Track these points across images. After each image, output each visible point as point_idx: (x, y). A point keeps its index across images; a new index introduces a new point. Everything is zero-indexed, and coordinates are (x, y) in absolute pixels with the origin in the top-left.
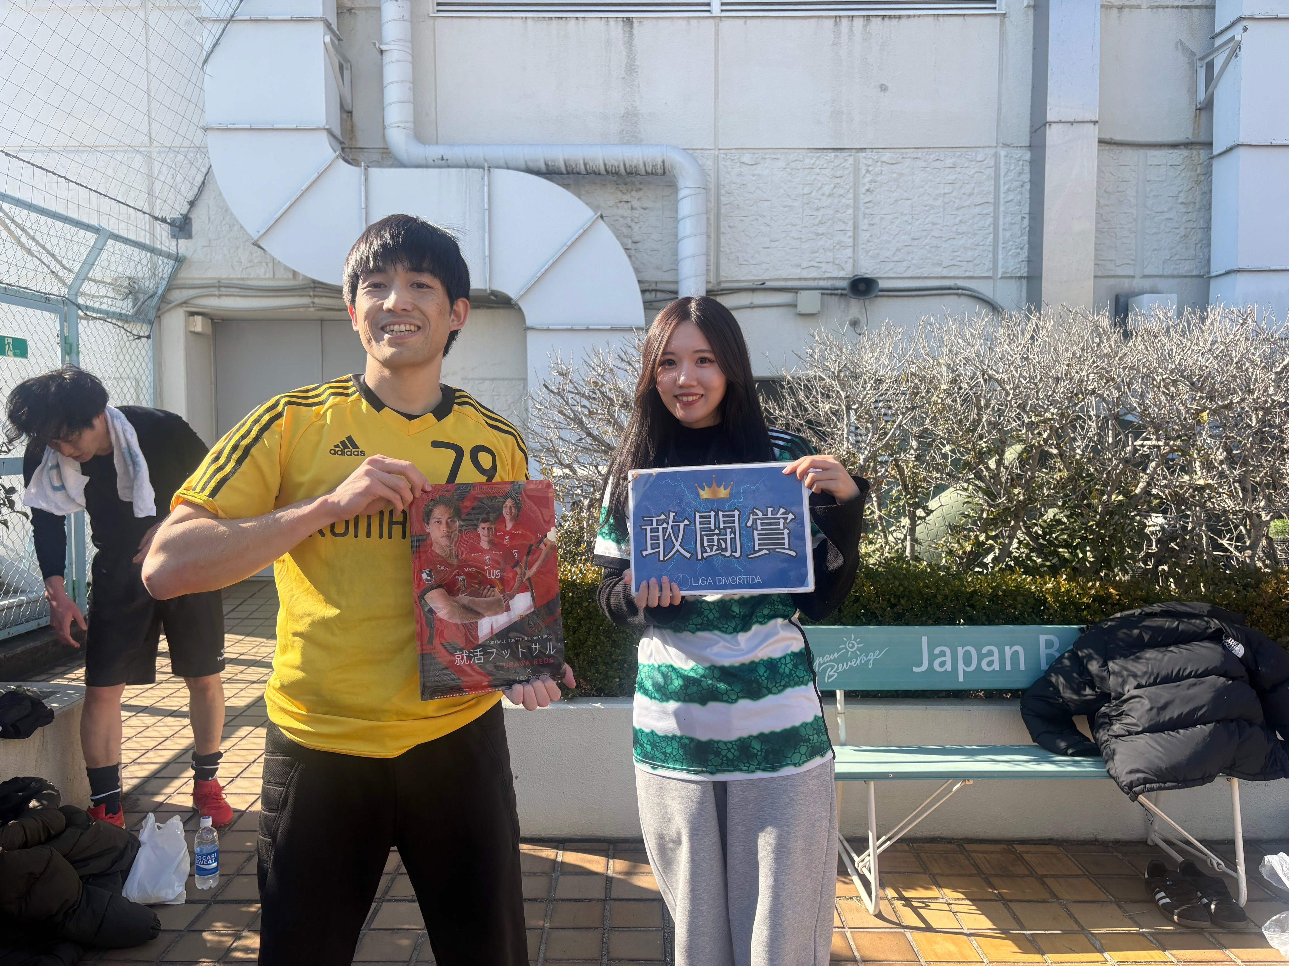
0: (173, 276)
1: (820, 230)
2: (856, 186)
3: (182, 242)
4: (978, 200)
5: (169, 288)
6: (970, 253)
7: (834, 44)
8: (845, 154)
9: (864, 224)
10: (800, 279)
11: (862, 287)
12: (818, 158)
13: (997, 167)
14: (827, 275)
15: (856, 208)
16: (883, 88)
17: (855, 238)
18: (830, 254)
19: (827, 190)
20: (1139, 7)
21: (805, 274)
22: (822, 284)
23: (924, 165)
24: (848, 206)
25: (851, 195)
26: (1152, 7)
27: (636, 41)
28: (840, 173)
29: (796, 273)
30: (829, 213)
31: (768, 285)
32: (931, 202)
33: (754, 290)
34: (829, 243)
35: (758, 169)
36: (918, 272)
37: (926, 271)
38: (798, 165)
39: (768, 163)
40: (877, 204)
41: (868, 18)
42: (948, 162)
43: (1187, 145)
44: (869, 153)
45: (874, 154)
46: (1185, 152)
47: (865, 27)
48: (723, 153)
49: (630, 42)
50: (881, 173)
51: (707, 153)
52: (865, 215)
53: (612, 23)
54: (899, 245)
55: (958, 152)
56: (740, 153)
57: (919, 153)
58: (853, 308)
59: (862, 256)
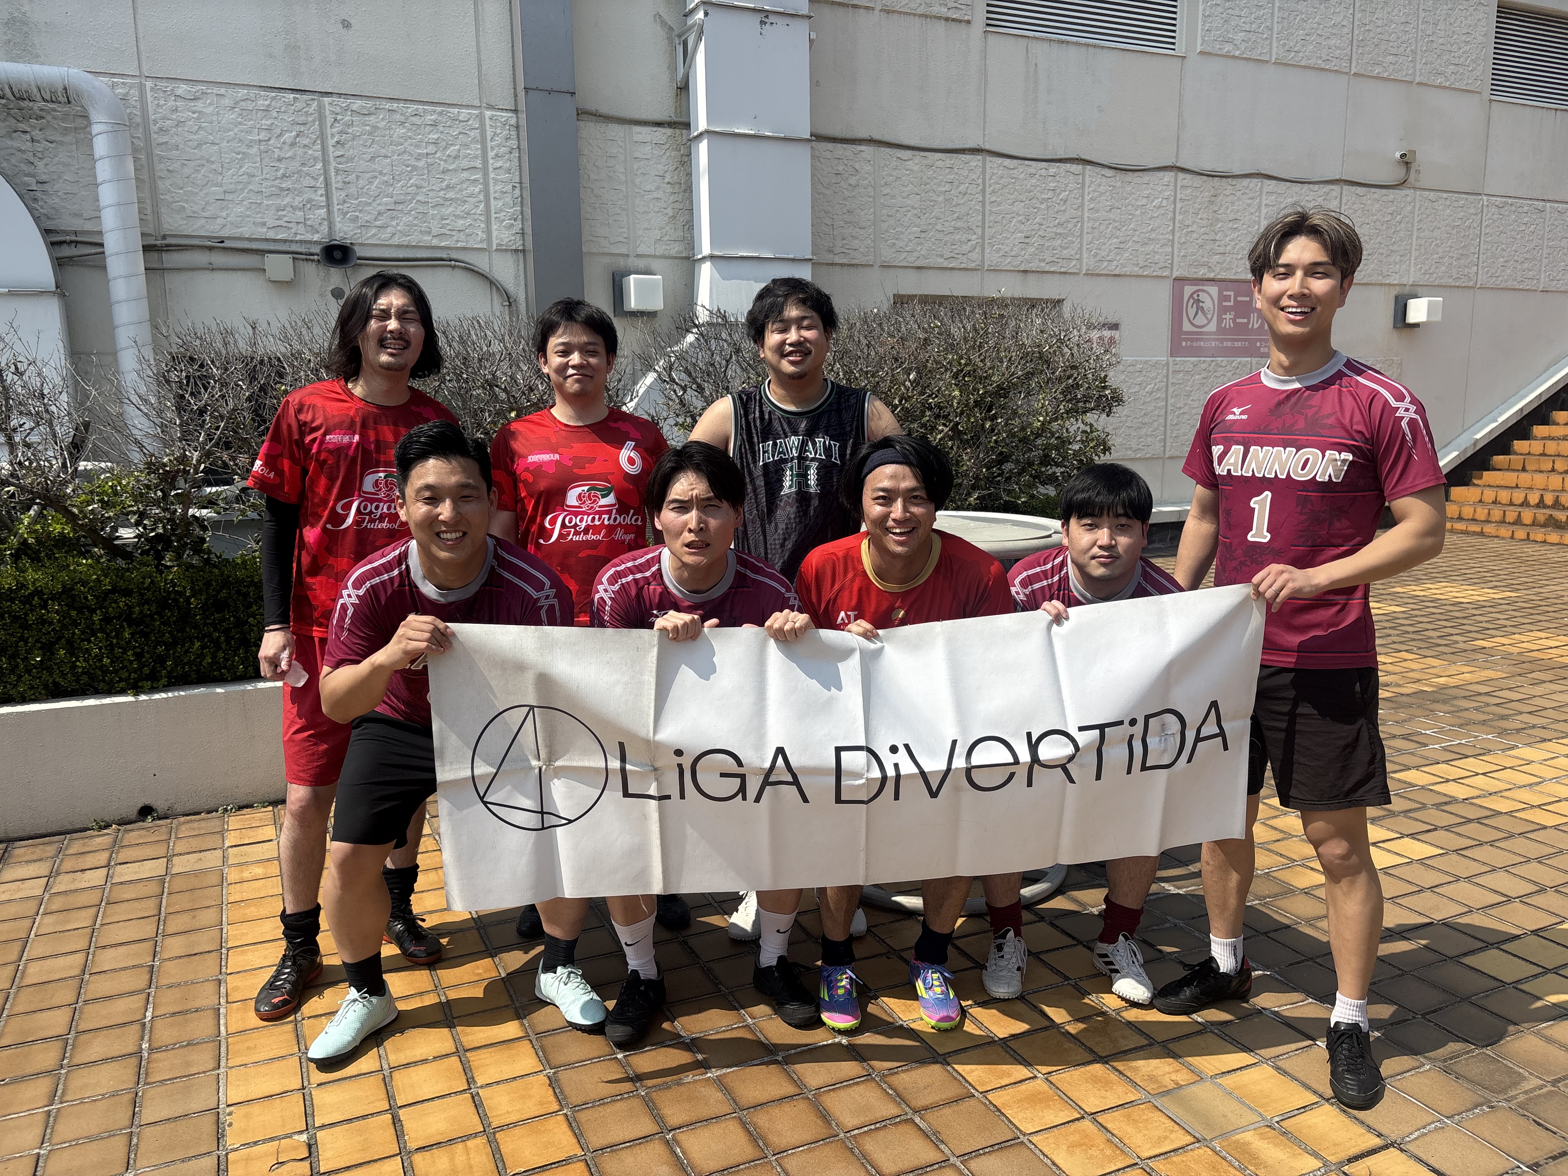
1: (285, 184)
2: (322, 136)
4: (465, 163)
6: (461, 222)
8: (306, 97)
9: (336, 181)
10: (266, 241)
11: (337, 254)
12: (273, 98)
13: (481, 129)
14: (298, 238)
15: (325, 162)
16: (346, 25)
17: (328, 195)
18: (300, 214)
19: (288, 137)
21: (271, 235)
22: (294, 248)
23: (402, 118)
24: (315, 159)
25: (317, 147)
28: (302, 119)
29: (261, 233)
30: (295, 165)
31: (227, 244)
32: (413, 162)
33: (210, 248)
34: (297, 201)
35: (199, 105)
36: (405, 240)
37: (413, 239)
38: (250, 105)
39: (211, 99)
40: (350, 160)
42: (428, 119)
43: (671, 124)
44: (335, 99)
45: (342, 101)
46: (668, 131)
48: (150, 83)
50: (350, 124)
51: (129, 81)
52: (337, 171)
54: (382, 208)
55: (438, 109)
56: (173, 84)
57: (394, 105)
58: (335, 277)
59: (338, 218)
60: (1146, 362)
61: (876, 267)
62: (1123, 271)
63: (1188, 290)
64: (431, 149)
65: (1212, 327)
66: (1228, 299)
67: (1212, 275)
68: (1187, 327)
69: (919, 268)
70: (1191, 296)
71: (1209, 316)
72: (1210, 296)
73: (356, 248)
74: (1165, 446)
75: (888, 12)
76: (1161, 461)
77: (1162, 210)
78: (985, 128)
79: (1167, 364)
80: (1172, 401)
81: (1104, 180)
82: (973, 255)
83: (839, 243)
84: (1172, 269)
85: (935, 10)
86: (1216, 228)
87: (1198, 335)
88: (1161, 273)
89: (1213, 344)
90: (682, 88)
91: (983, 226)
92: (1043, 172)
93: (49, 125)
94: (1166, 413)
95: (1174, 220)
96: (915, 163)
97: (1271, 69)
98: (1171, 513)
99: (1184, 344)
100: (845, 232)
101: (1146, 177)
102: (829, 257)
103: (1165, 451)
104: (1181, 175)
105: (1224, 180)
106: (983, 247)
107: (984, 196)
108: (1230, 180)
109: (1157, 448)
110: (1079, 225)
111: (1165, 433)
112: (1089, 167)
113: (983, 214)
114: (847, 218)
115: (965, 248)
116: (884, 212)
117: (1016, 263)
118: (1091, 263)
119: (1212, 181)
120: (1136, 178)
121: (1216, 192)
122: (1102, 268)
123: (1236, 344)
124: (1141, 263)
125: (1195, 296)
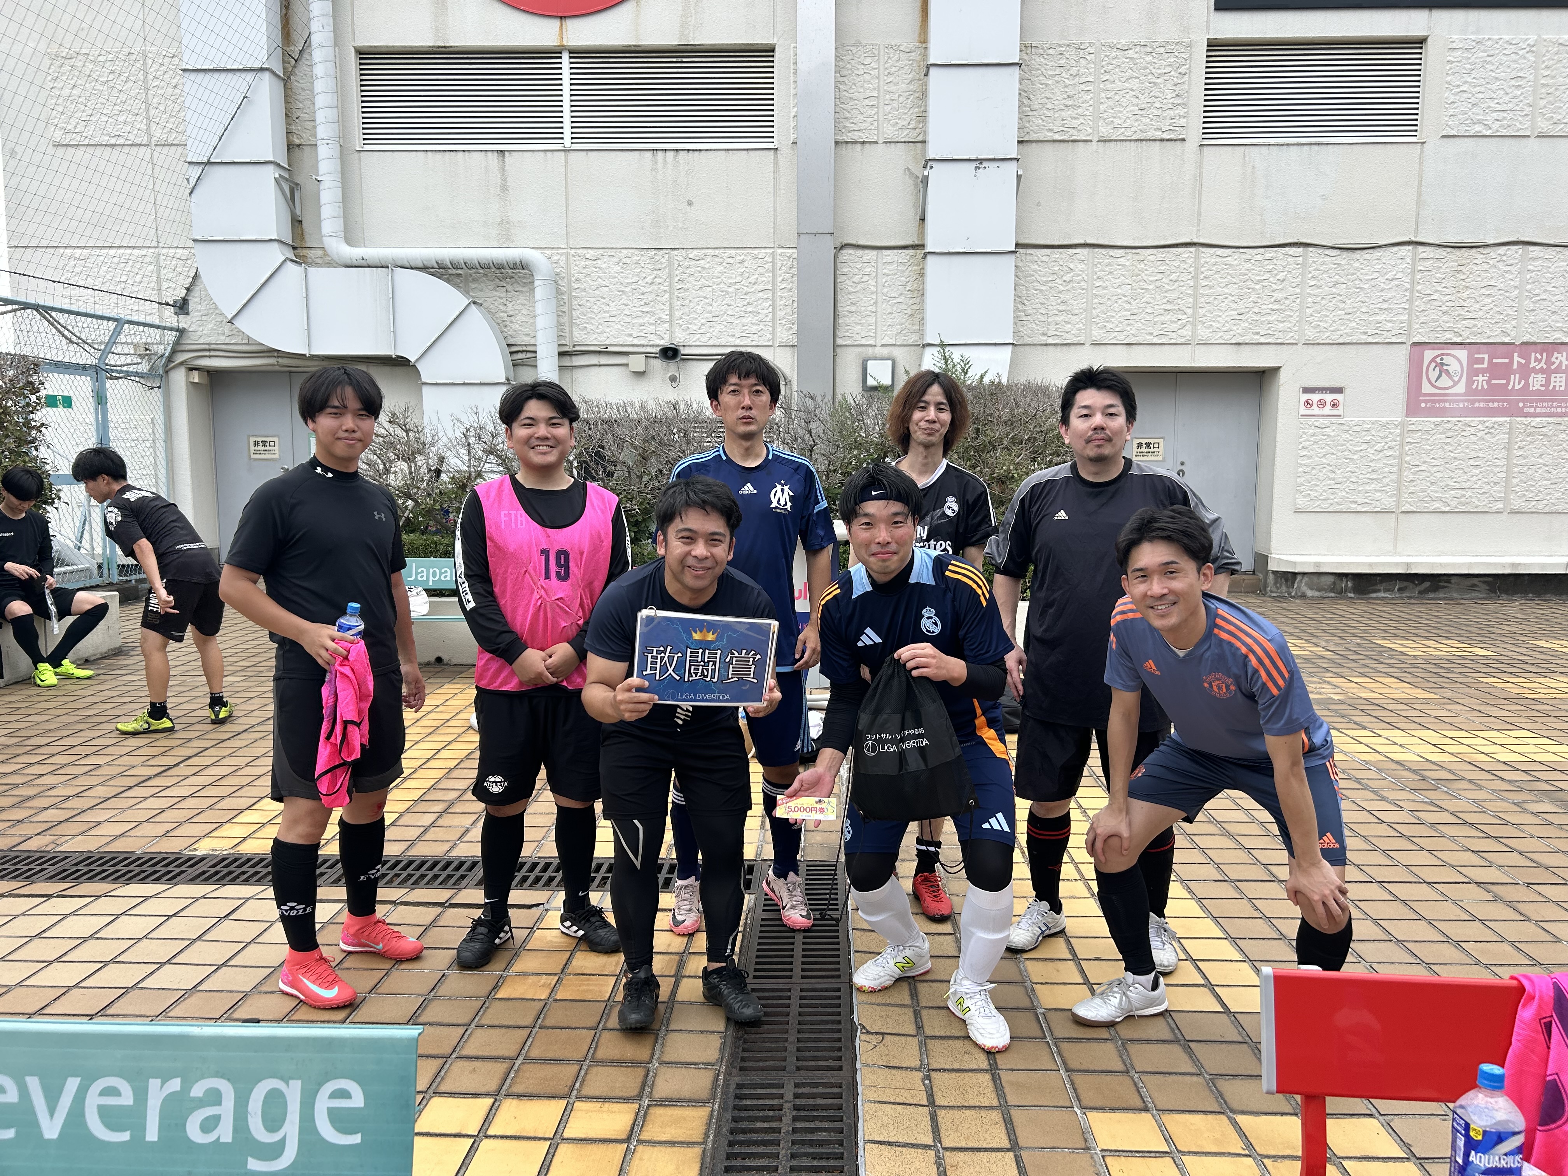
0: (177, 343)
1: (646, 309)
2: (670, 276)
3: (182, 317)
4: (761, 287)
5: (174, 352)
6: (755, 327)
7: (653, 170)
8: (662, 252)
9: (677, 304)
10: (633, 346)
11: (670, 353)
12: (642, 255)
13: (773, 262)
14: (652, 343)
15: (671, 293)
16: (690, 203)
17: (671, 315)
18: (653, 328)
19: (649, 279)
20: (876, 142)
21: (635, 342)
22: (649, 349)
23: (721, 260)
24: (665, 291)
25: (667, 284)
26: (886, 142)
27: (507, 168)
28: (659, 266)
29: (630, 341)
30: (652, 297)
31: (610, 349)
32: (726, 289)
33: (600, 352)
34: (652, 319)
35: (599, 263)
38: (628, 261)
39: (606, 259)
40: (686, 290)
41: (677, 150)
42: (738, 259)
43: (914, 247)
44: (680, 251)
45: (684, 253)
46: (911, 252)
47: (675, 157)
48: (573, 251)
49: (503, 170)
50: (689, 267)
51: (561, 251)
52: (678, 298)
53: (490, 154)
54: (703, 321)
55: (745, 251)
56: (586, 251)
57: (716, 252)
58: (672, 367)
59: (677, 329)
60: (1374, 423)
61: (1085, 346)
62: (1348, 340)
63: (1429, 355)
64: (739, 279)
65: (1461, 388)
66: (1482, 361)
67: (1459, 340)
68: (1426, 388)
69: (1129, 344)
70: (1433, 360)
71: (1456, 379)
72: (1458, 360)
73: (681, 348)
74: (1398, 502)
75: (1105, 141)
76: (1393, 515)
77: (1396, 282)
78: (1198, 225)
79: (1402, 424)
80: (1408, 458)
81: (1327, 259)
82: (1183, 332)
83: (1053, 327)
84: (1409, 336)
85: (1150, 135)
86: (1465, 295)
87: (1442, 397)
88: (1394, 340)
89: (1461, 405)
90: (923, 220)
91: (1195, 306)
92: (1259, 257)
93: (516, 281)
94: (1400, 470)
95: (1412, 290)
96: (1127, 259)
97: (1533, 143)
98: (1397, 564)
99: (1423, 405)
100: (1058, 319)
101: (1378, 253)
102: (1043, 339)
103: (1398, 506)
104: (1421, 248)
105: (1474, 250)
106: (1194, 325)
107: (1196, 282)
108: (1481, 250)
109: (1388, 502)
110: (1298, 301)
111: (1399, 489)
112: (1311, 249)
113: (1195, 297)
114: (1061, 308)
115: (1175, 326)
116: (1096, 300)
117: (1227, 337)
118: (1310, 334)
119: (1457, 252)
120: (1366, 255)
121: (1463, 262)
122: (1324, 338)
123: (1491, 404)
124: (1370, 332)
125: (1438, 360)
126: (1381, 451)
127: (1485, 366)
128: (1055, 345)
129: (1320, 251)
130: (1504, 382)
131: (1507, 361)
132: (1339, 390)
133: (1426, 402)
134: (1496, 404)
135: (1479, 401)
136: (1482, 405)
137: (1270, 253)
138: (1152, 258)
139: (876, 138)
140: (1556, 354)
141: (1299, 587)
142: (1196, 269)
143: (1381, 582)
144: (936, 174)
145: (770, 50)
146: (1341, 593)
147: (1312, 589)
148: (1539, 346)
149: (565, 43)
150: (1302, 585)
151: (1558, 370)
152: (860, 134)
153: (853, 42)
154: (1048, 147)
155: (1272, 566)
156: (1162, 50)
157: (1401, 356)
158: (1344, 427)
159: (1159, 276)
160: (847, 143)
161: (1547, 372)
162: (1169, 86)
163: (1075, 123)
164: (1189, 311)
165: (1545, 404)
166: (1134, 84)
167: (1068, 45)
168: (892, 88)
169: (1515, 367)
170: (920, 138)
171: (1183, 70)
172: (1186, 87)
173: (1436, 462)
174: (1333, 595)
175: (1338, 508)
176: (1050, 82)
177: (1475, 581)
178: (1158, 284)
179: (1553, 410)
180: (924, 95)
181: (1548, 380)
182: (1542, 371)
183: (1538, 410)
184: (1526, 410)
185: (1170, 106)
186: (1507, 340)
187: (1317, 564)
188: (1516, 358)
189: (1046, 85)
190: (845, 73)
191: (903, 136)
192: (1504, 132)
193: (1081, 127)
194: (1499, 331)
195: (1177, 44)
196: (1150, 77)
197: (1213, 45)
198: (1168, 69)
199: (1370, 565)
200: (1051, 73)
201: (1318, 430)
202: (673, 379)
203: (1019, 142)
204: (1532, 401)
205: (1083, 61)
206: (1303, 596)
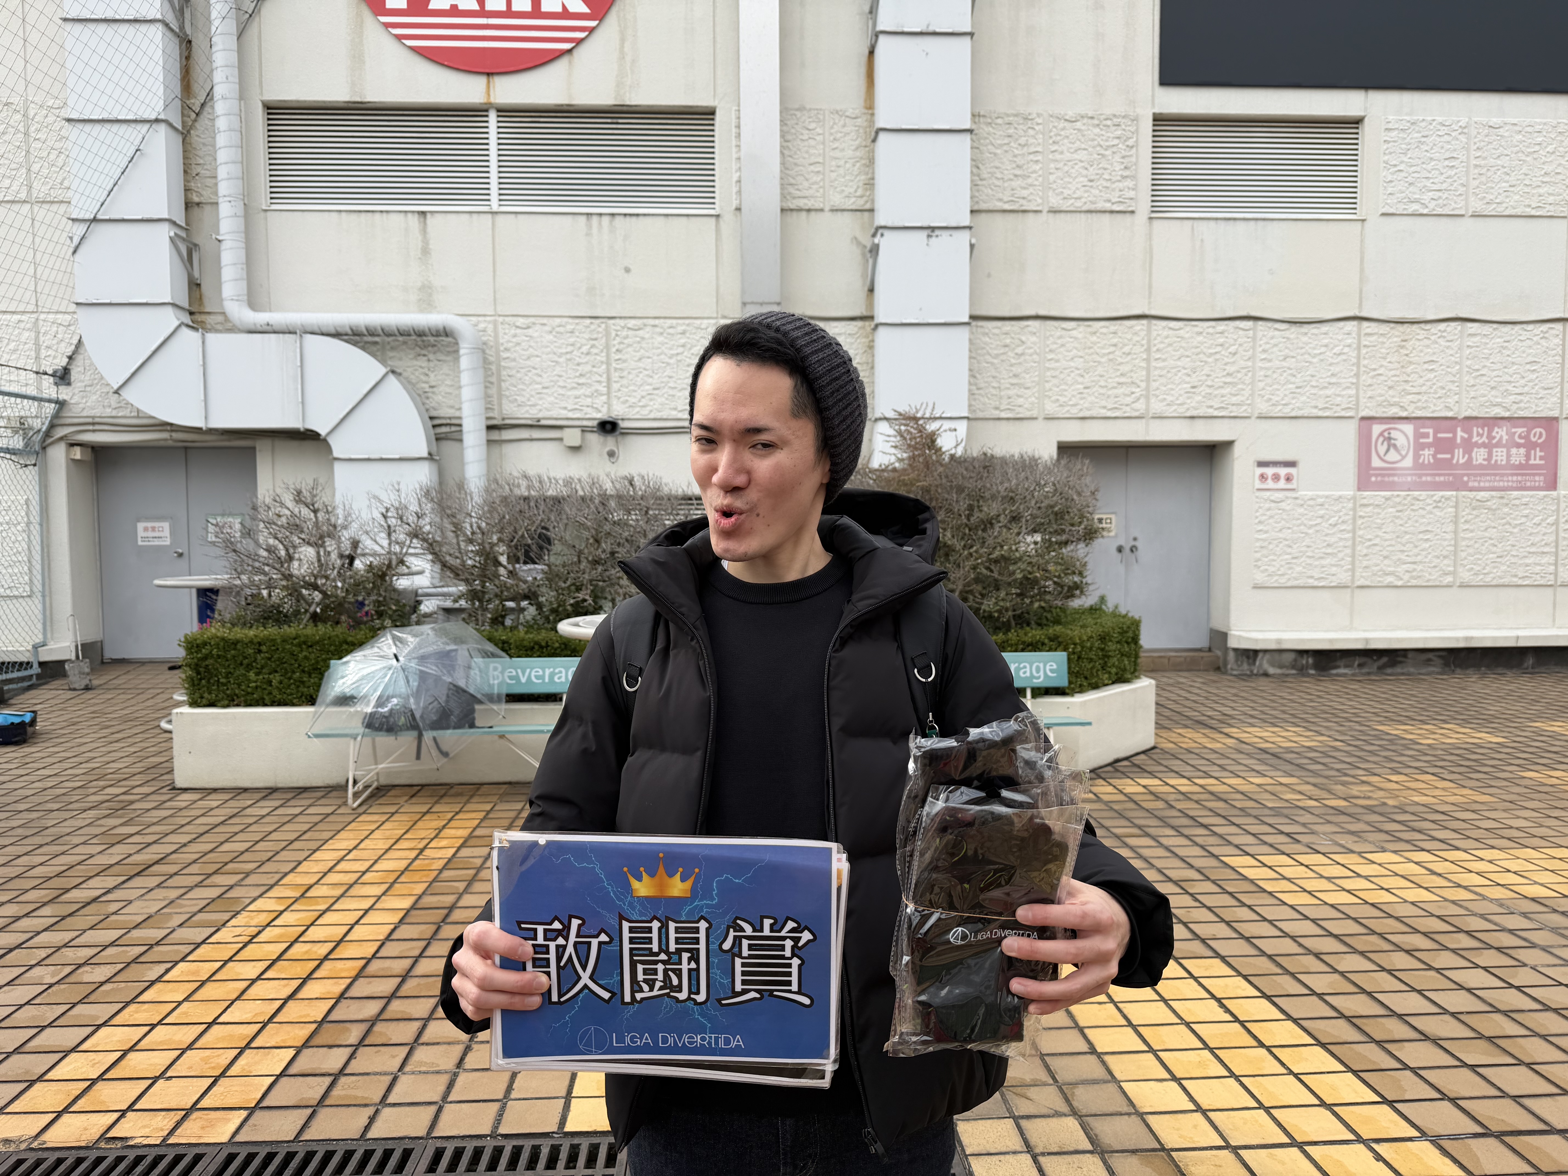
0: (56, 416)
1: (581, 381)
2: (607, 347)
3: (62, 388)
5: (52, 426)
7: (587, 235)
8: (598, 321)
9: (615, 376)
10: (568, 419)
11: (608, 427)
12: (577, 324)
14: (588, 416)
15: (608, 364)
16: (627, 270)
17: (609, 387)
18: (589, 400)
19: (585, 349)
20: (822, 210)
21: (571, 415)
22: (585, 423)
23: (661, 331)
24: (602, 362)
25: (604, 354)
26: (832, 210)
27: (429, 230)
28: (595, 336)
29: (564, 414)
30: (588, 368)
31: (543, 422)
32: (667, 360)
33: (531, 426)
34: (588, 392)
35: (530, 332)
36: (658, 415)
37: (664, 414)
38: (561, 329)
39: (538, 327)
40: (625, 361)
41: (613, 215)
42: (680, 329)
43: (862, 318)
44: (617, 321)
45: (622, 322)
46: (859, 323)
47: (611, 222)
48: (501, 319)
49: (424, 231)
50: (627, 337)
51: (488, 318)
52: (616, 369)
53: (410, 215)
54: (644, 393)
55: (687, 321)
56: (515, 319)
57: (657, 322)
58: (610, 442)
59: (614, 402)
60: (1327, 497)
61: (1040, 419)
62: (1300, 413)
63: (1377, 429)
64: (680, 350)
65: (1408, 462)
66: (1426, 435)
67: (1404, 414)
68: (1376, 462)
69: (1083, 418)
70: (1381, 434)
71: (1404, 453)
72: (1404, 434)
73: (620, 422)
74: (1353, 576)
75: (1055, 212)
76: (1349, 590)
77: (1344, 357)
78: (1150, 297)
79: (1354, 498)
80: (1361, 533)
81: (1277, 333)
82: (1137, 406)
83: (1005, 401)
84: (1357, 409)
85: (1100, 206)
86: (1409, 370)
87: (1390, 470)
88: (1343, 414)
89: (1409, 479)
90: (871, 290)
91: (1148, 380)
92: (1211, 330)
93: (439, 350)
94: (1354, 545)
95: (1358, 365)
96: (1079, 331)
97: (1468, 222)
98: (1357, 640)
99: (1373, 479)
100: (1010, 393)
101: (1325, 328)
102: (996, 414)
103: (1353, 581)
104: (1365, 324)
105: (1415, 326)
106: (1147, 398)
107: (1149, 355)
108: (1423, 325)
109: (1344, 577)
110: (1250, 374)
111: (1353, 563)
112: (1260, 323)
113: (1148, 370)
114: (1014, 381)
115: (1128, 400)
116: (1048, 374)
117: (1181, 410)
118: (1263, 407)
119: (1401, 328)
120: (1312, 329)
121: (1406, 338)
122: (1276, 411)
123: (1437, 479)
124: (1321, 406)
125: (1386, 434)
126: (1335, 525)
127: (1431, 440)
128: (1008, 419)
129: (1270, 324)
130: (1448, 456)
131: (1450, 435)
132: (1292, 464)
133: (1376, 475)
134: (1442, 479)
135: (1427, 475)
136: (1429, 479)
137: (1222, 326)
138: (1104, 330)
139: (821, 206)
140: (1496, 429)
141: (1261, 665)
142: (1149, 341)
143: (1341, 658)
144: (886, 242)
145: (709, 113)
146: (1302, 671)
147: (1273, 665)
148: (1481, 421)
149: (492, 100)
150: (1264, 664)
151: (1499, 445)
152: (805, 201)
153: (797, 106)
154: (998, 217)
155: (1233, 643)
156: (1109, 123)
157: (1350, 430)
158: (1299, 502)
159: (1112, 349)
160: (792, 210)
161: (1489, 446)
162: (1117, 158)
163: (1025, 193)
164: (1143, 385)
165: (1488, 478)
166: (1082, 155)
167: (1016, 115)
168: (837, 154)
169: (1459, 440)
170: (868, 206)
171: (1130, 142)
172: (1133, 159)
173: (1387, 536)
174: (1294, 672)
175: (1296, 583)
176: (998, 151)
177: (1430, 655)
178: (1111, 356)
179: (1496, 484)
180: (871, 161)
181: (1490, 454)
182: (1484, 445)
183: (1482, 484)
184: (1471, 484)
185: (1119, 178)
186: (1450, 414)
187: (1279, 641)
188: (1460, 433)
189: (995, 154)
190: (789, 137)
191: (850, 204)
192: (1439, 211)
193: (1031, 197)
194: (1442, 406)
195: (1124, 117)
196: (1098, 148)
197: (1159, 120)
198: (1116, 142)
199: (1331, 641)
200: (999, 142)
201: (1273, 505)
202: (611, 454)
203: (972, 212)
204: (1475, 475)
205: (1031, 132)
206: (1266, 675)
